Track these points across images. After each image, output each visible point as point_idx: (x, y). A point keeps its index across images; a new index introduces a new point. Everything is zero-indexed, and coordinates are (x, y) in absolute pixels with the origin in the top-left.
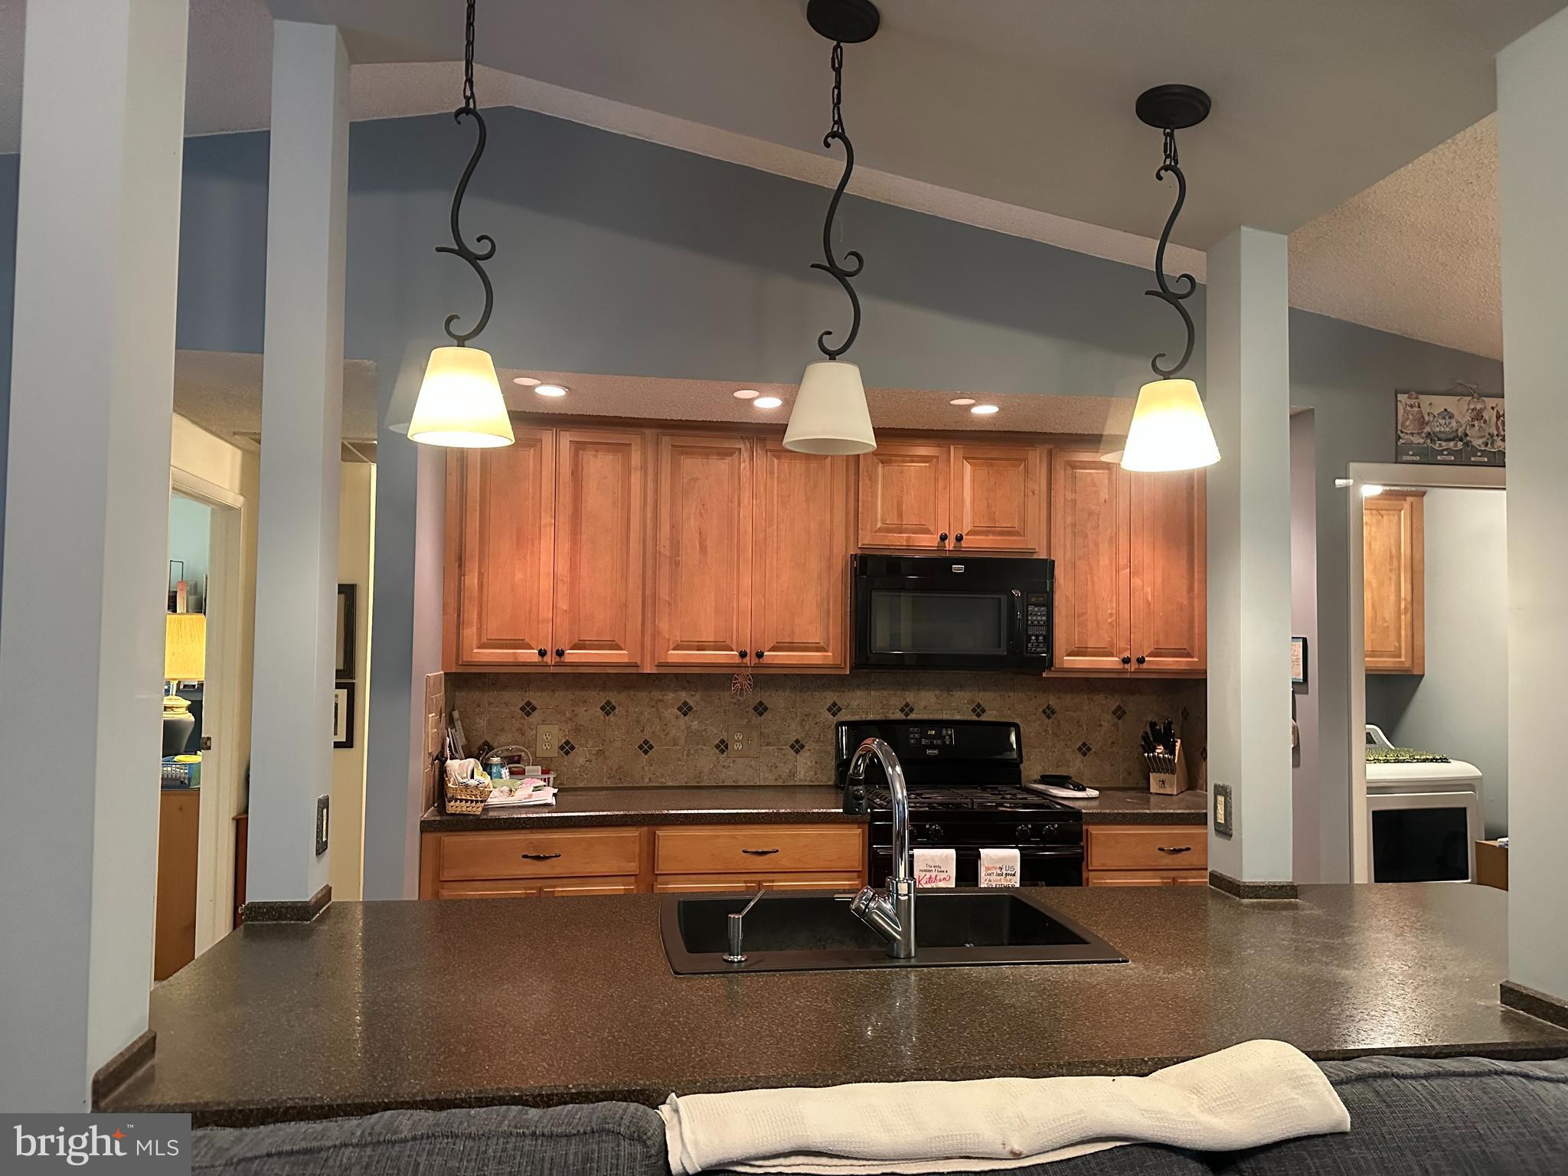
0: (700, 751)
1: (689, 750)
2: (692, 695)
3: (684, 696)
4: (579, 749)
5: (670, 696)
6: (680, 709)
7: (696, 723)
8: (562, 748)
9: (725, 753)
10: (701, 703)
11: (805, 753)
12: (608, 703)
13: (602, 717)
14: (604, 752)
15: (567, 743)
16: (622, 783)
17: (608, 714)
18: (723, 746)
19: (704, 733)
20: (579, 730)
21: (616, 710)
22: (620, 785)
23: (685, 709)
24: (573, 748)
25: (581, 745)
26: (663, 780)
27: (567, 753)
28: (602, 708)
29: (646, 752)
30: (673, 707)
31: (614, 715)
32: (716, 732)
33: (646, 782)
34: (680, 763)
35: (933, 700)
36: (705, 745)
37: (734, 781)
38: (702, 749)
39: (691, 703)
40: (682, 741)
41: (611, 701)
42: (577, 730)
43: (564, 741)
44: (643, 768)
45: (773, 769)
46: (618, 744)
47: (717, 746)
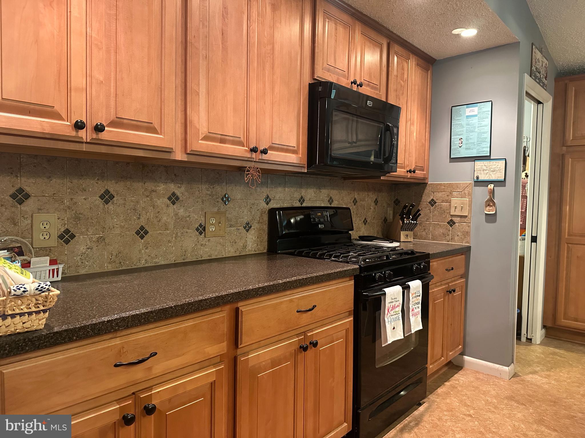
0: (185, 234)
1: (177, 233)
2: (178, 187)
3: (172, 187)
4: (79, 238)
5: (161, 187)
6: (169, 199)
7: (182, 210)
8: (61, 237)
9: (203, 234)
10: (186, 194)
11: (252, 231)
12: (107, 192)
13: (101, 206)
14: (104, 239)
15: (67, 231)
16: (122, 266)
17: (107, 202)
18: (202, 229)
19: (188, 219)
20: (79, 219)
21: (114, 199)
22: (120, 269)
23: (174, 199)
24: (73, 236)
25: (82, 233)
26: (157, 260)
27: (67, 242)
28: (102, 197)
29: (142, 237)
30: (164, 197)
31: (113, 203)
32: (197, 218)
33: (142, 264)
34: (170, 244)
35: (313, 194)
36: (188, 229)
37: (209, 256)
38: (187, 232)
39: (178, 193)
40: (171, 226)
41: (109, 190)
42: (77, 218)
43: (63, 230)
44: (140, 251)
45: (234, 244)
46: (117, 231)
47: (197, 229)
